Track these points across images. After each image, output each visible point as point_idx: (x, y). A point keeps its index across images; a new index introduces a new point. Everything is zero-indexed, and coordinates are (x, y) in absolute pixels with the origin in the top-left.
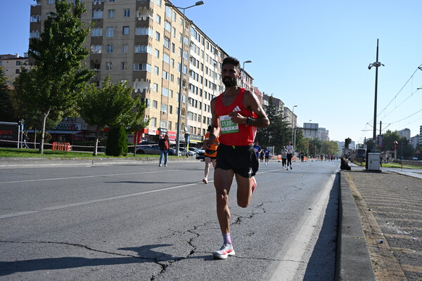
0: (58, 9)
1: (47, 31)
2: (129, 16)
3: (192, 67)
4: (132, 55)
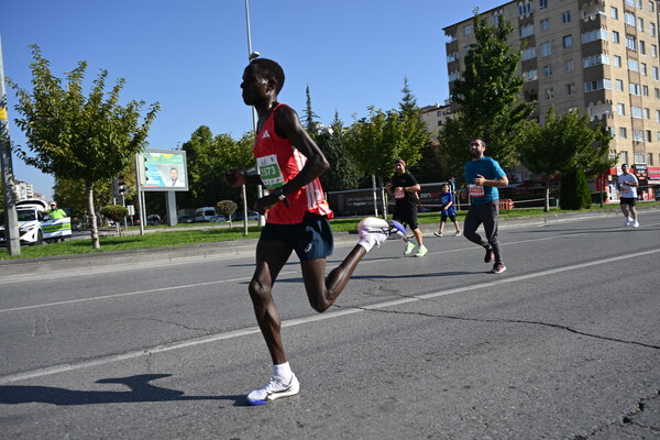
0: (478, 38)
1: (469, 69)
2: (569, 20)
4: (580, 72)
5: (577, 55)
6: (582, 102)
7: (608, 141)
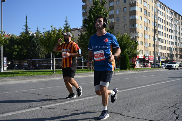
1: (90, 15)
3: (159, 22)
4: (128, 21)
5: (128, 14)
6: (129, 31)
7: (137, 46)
